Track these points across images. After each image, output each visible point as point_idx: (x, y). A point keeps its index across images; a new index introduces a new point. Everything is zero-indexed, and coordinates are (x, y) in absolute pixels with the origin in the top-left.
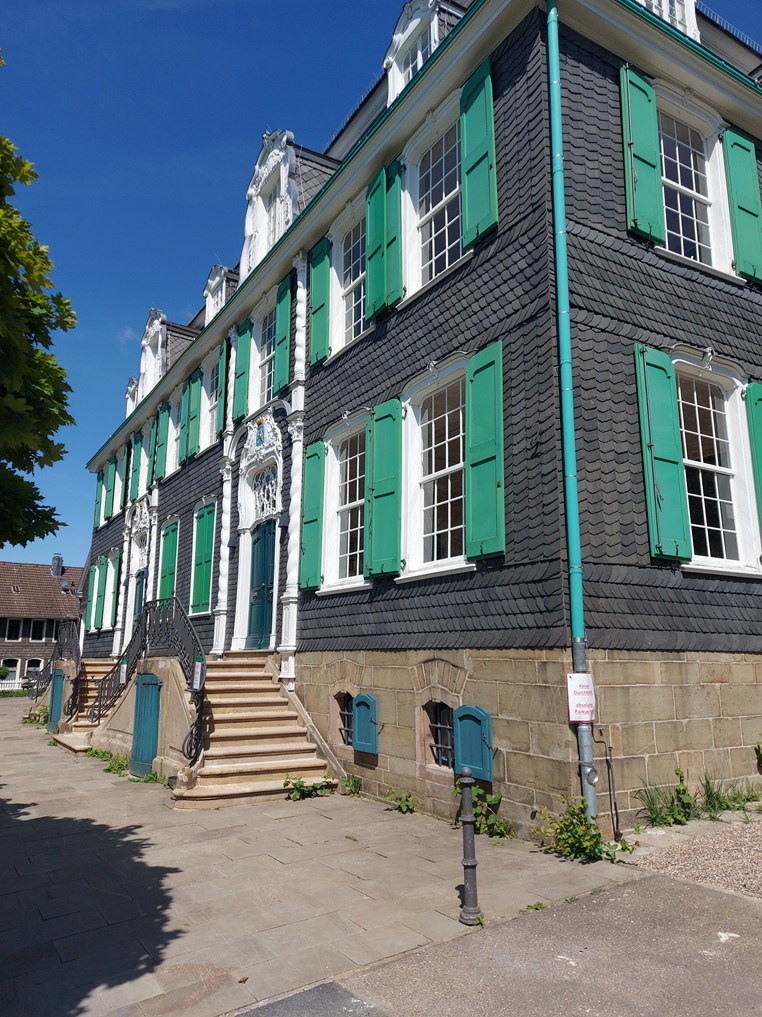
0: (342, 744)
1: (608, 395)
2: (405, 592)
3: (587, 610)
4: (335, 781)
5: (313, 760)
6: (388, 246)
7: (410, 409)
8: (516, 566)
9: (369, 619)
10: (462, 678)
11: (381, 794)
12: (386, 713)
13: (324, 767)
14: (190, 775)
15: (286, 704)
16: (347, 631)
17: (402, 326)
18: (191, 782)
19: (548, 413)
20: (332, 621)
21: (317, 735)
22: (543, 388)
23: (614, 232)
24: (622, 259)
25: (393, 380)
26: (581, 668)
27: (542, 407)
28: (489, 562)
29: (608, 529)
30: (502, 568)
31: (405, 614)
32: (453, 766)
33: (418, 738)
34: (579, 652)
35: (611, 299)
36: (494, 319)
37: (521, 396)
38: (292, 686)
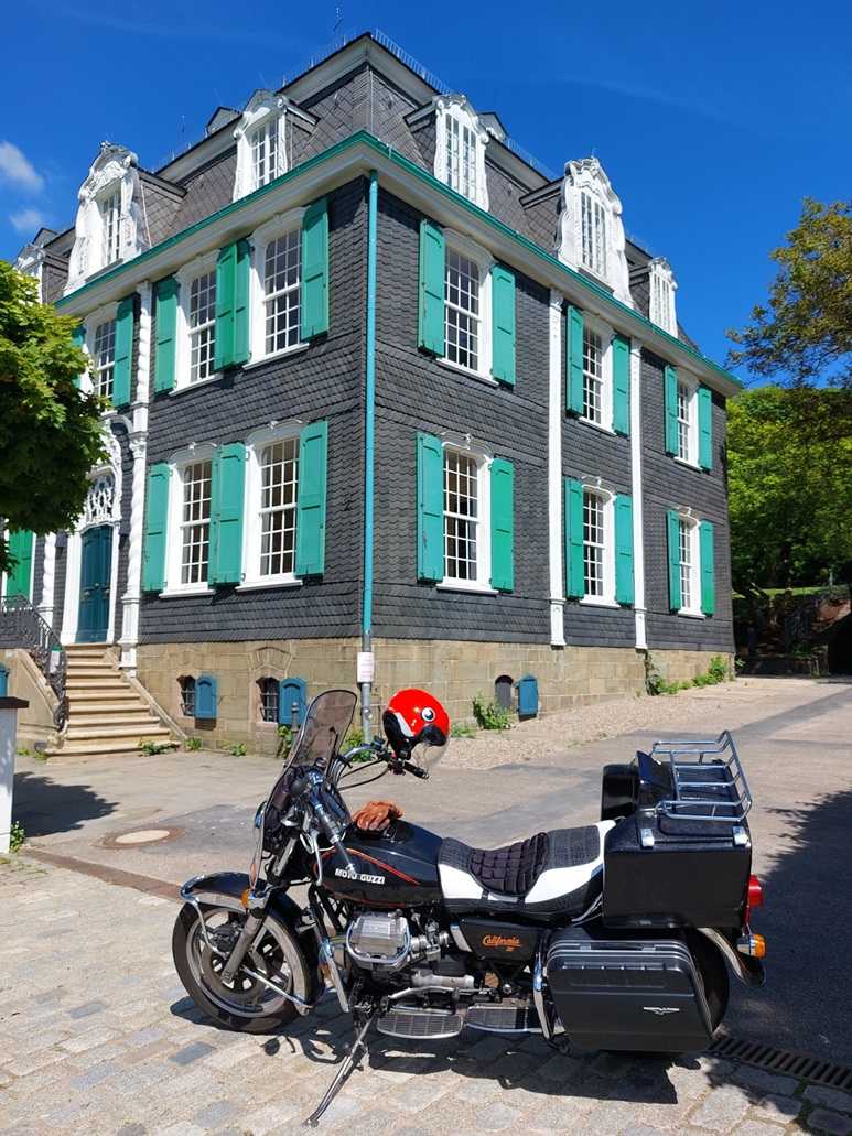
0: (182, 716)
1: (397, 469)
2: (244, 599)
3: (373, 613)
4: (177, 743)
5: (156, 729)
6: (238, 311)
7: (253, 453)
8: (331, 583)
9: (211, 618)
10: (288, 660)
11: (218, 747)
12: (225, 688)
13: (167, 734)
14: (59, 738)
15: (128, 687)
16: (190, 627)
17: (248, 383)
18: (60, 744)
19: (357, 481)
20: (176, 619)
21: (159, 710)
22: (354, 463)
23: (409, 349)
24: (412, 368)
25: (239, 426)
26: (367, 649)
27: (353, 476)
28: (312, 580)
29: (391, 561)
30: (321, 584)
31: (244, 615)
32: (277, 721)
33: (251, 704)
34: (367, 640)
35: (404, 399)
36: (322, 402)
37: (340, 464)
38: (133, 673)
